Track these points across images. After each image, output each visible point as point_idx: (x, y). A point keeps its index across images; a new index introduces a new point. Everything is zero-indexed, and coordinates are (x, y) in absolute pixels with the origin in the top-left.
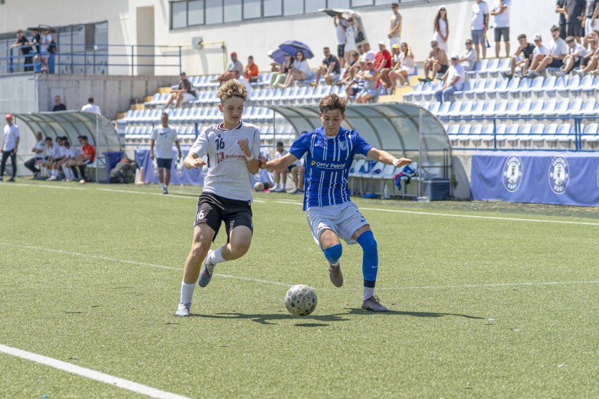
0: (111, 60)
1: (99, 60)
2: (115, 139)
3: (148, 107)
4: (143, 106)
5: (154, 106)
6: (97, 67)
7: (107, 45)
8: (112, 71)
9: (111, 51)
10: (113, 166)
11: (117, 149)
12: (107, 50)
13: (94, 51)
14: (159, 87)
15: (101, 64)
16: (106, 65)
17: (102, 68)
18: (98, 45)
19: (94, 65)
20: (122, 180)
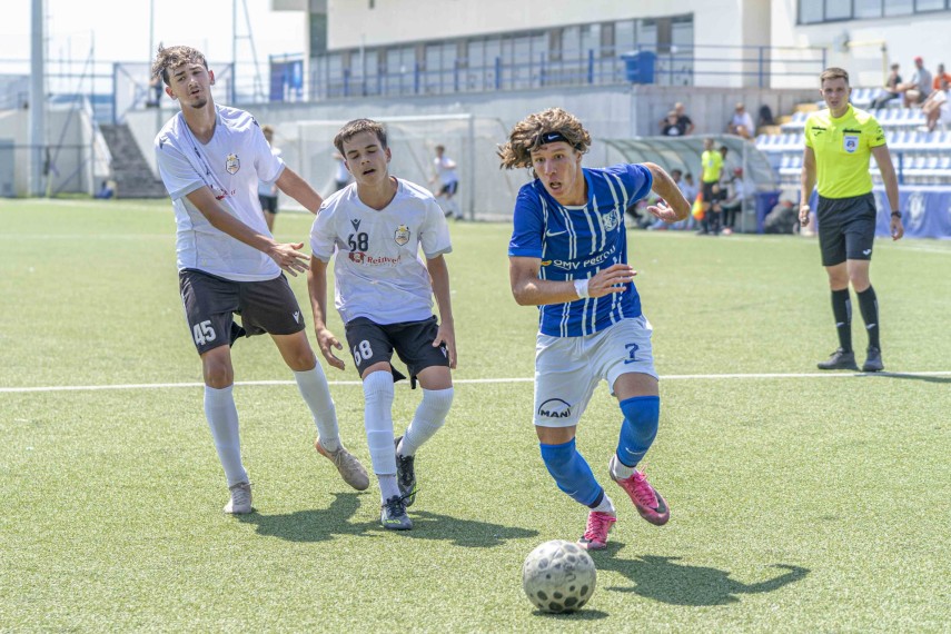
0: (698, 67)
1: (678, 66)
2: (768, 174)
3: (788, 131)
4: (778, 129)
5: (797, 131)
6: (675, 76)
7: (693, 46)
8: (699, 81)
9: (698, 53)
10: (769, 210)
11: (769, 188)
12: (692, 52)
13: (671, 54)
14: (796, 104)
15: (683, 72)
16: (691, 72)
17: (685, 77)
18: (679, 46)
19: (672, 73)
20: (781, 229)
